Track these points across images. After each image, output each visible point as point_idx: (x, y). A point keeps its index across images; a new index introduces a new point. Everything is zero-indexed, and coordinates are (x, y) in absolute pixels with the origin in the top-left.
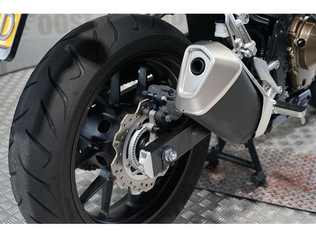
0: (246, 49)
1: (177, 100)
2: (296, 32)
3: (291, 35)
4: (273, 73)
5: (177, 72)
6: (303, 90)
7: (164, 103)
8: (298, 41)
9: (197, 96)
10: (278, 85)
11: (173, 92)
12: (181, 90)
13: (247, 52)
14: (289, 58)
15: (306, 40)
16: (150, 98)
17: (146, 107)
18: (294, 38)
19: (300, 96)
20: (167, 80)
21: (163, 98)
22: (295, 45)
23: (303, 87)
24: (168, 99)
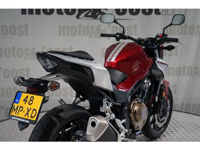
0: (111, 117)
1: (86, 136)
2: (132, 107)
3: (131, 109)
4: (123, 124)
5: (86, 126)
6: (138, 131)
7: (81, 137)
8: (133, 111)
9: (93, 134)
10: (126, 129)
11: (85, 133)
12: (88, 133)
13: (111, 118)
14: (130, 118)
15: (137, 111)
16: (76, 135)
17: (75, 139)
18: (132, 110)
19: (136, 133)
20: (82, 128)
21: (81, 135)
22: (132, 113)
23: (137, 129)
24: (83, 135)
